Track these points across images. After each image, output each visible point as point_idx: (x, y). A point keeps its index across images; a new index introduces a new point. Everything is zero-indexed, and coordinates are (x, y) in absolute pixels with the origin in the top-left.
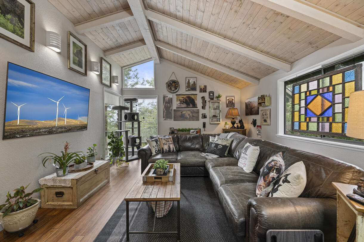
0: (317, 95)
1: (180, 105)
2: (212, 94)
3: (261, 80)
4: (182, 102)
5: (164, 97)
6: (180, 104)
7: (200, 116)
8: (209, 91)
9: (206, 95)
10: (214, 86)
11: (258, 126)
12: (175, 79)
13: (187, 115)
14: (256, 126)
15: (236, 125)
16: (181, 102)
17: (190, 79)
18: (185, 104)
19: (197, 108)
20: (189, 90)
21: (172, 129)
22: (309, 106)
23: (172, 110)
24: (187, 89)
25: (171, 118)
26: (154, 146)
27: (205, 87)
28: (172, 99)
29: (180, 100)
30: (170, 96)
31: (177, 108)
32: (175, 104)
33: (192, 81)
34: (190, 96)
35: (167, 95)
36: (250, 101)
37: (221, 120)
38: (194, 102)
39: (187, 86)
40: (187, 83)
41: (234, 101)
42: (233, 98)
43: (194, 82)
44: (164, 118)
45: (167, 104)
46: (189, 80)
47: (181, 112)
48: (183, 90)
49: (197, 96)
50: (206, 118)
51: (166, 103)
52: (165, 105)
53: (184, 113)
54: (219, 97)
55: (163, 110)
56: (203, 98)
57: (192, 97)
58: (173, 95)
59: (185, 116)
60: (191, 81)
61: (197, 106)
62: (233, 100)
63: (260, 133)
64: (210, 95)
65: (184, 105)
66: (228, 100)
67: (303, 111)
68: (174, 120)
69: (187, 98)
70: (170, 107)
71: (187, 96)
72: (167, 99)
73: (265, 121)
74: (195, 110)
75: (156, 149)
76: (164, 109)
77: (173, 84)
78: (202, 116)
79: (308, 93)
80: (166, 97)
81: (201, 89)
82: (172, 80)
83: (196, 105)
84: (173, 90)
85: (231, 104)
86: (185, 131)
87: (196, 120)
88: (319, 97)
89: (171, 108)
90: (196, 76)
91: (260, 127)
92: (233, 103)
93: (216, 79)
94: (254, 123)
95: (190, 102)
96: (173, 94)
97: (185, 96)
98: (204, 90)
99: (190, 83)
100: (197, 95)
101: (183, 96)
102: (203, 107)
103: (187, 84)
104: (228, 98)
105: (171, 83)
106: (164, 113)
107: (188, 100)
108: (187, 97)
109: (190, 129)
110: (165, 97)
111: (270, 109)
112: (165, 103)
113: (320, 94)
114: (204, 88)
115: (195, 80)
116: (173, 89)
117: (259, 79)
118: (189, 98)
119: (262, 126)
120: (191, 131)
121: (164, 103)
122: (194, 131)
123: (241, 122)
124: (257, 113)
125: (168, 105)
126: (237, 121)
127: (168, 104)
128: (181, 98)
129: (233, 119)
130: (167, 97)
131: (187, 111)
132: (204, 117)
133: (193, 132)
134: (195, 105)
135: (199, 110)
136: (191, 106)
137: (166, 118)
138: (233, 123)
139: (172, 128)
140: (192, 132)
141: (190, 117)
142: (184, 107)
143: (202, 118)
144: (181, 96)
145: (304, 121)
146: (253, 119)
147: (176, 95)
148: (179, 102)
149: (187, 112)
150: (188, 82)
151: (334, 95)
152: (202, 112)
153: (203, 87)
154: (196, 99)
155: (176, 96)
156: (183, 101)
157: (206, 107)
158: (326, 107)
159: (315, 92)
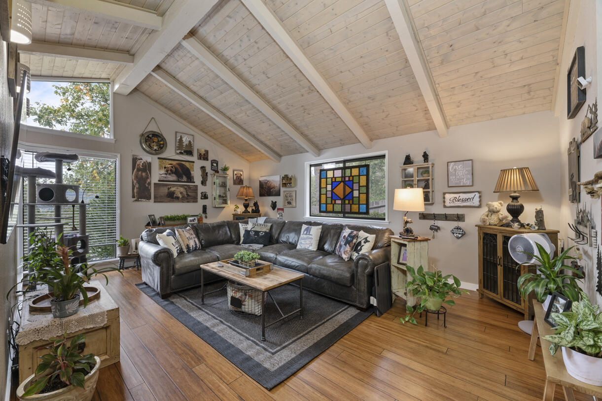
0: (341, 182)
1: (165, 176)
2: (215, 165)
3: (283, 158)
4: (169, 172)
5: (135, 160)
6: (166, 174)
7: (199, 196)
8: (212, 159)
9: (207, 164)
10: (218, 153)
11: (278, 209)
12: (156, 130)
13: (179, 193)
14: (276, 209)
15: (250, 209)
16: (167, 171)
17: (183, 135)
18: (174, 175)
19: (194, 182)
20: (181, 153)
21: (153, 217)
22: (334, 191)
23: (150, 184)
24: (178, 151)
25: (149, 198)
26: (174, 243)
27: (207, 152)
28: (150, 164)
29: (165, 168)
30: (147, 158)
31: (159, 181)
32: (157, 174)
33: (186, 140)
34: (184, 163)
35: (141, 157)
36: (268, 179)
37: (229, 202)
38: (190, 173)
39: (177, 147)
40: (179, 142)
41: (242, 177)
42: (242, 173)
43: (190, 142)
44: (133, 197)
45: (140, 173)
46: (181, 137)
47: (169, 189)
48: (171, 152)
49: (194, 164)
50: (207, 198)
51: (139, 170)
52: (135, 174)
53: (173, 189)
54: (225, 169)
55: (133, 182)
56: (203, 168)
57: (187, 164)
58: (152, 158)
59: (175, 196)
60: (184, 139)
61: (195, 181)
62: (241, 175)
63: (282, 216)
64: (212, 165)
65: (173, 177)
66: (236, 174)
67: (329, 195)
68: (155, 202)
69: (177, 166)
70: (147, 178)
71: (178, 162)
72: (140, 163)
73: (289, 203)
74: (191, 187)
75: (177, 248)
76: (135, 182)
77: (156, 139)
78: (202, 196)
79: (334, 179)
80: (139, 159)
81: (200, 154)
82: (152, 131)
83: (193, 178)
84: (156, 150)
85: (239, 181)
86: (178, 219)
87: (193, 202)
88: (342, 184)
89: (149, 180)
90: (192, 132)
91: (282, 209)
92: (241, 179)
93: (222, 144)
94: (274, 205)
95: (182, 172)
96: (153, 156)
97: (174, 163)
98: (204, 156)
99: (183, 143)
100: (193, 162)
101: (170, 162)
102: (204, 183)
103: (177, 144)
104: (235, 172)
105: (151, 136)
106: (133, 189)
107: (179, 168)
108: (179, 164)
109: (186, 217)
110: (137, 159)
111: (296, 191)
112: (135, 170)
113: (343, 182)
114: (204, 154)
115: (190, 139)
116: (155, 148)
117: (280, 156)
118: (181, 166)
119: (285, 209)
120: (189, 219)
121: (133, 170)
122: (195, 219)
123: (256, 204)
124: (278, 194)
125: (144, 174)
126: (252, 204)
127: (142, 173)
128: (167, 164)
129: (246, 200)
130: (142, 159)
131: (179, 188)
132: (205, 196)
133: (193, 220)
134: (190, 179)
135: (197, 186)
136: (185, 179)
137: (138, 199)
138: (246, 206)
139: (152, 215)
140: (191, 221)
141: (183, 197)
142: (171, 180)
143: (201, 199)
144: (167, 161)
145: (330, 203)
146: (272, 201)
147: (159, 158)
148: (163, 171)
149: (177, 188)
150: (179, 140)
151: (353, 183)
152: (201, 189)
153: (203, 152)
154: (193, 169)
155: (158, 161)
156: (171, 170)
157: (207, 182)
158: (347, 193)
159: (340, 179)
